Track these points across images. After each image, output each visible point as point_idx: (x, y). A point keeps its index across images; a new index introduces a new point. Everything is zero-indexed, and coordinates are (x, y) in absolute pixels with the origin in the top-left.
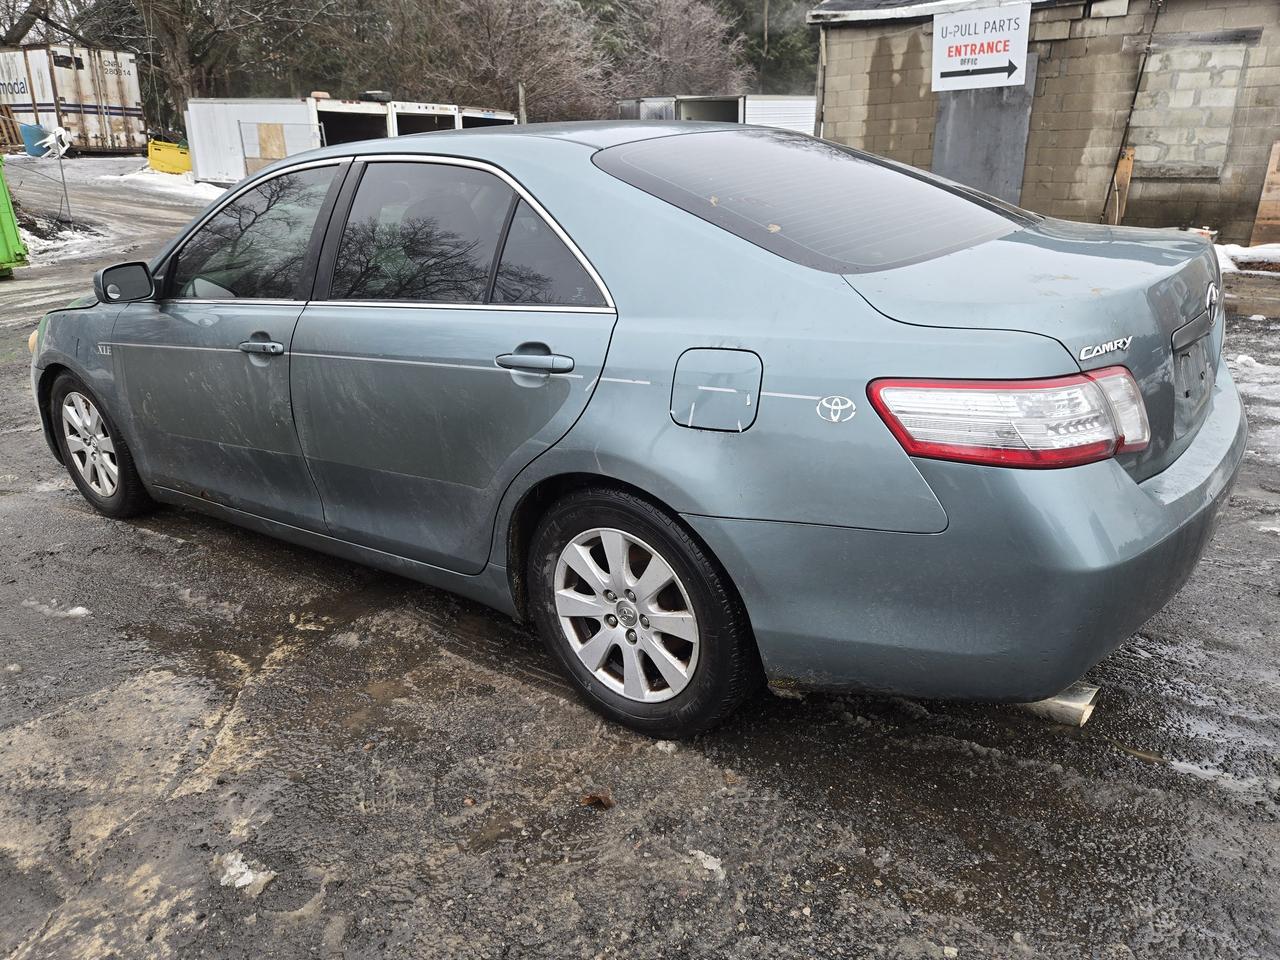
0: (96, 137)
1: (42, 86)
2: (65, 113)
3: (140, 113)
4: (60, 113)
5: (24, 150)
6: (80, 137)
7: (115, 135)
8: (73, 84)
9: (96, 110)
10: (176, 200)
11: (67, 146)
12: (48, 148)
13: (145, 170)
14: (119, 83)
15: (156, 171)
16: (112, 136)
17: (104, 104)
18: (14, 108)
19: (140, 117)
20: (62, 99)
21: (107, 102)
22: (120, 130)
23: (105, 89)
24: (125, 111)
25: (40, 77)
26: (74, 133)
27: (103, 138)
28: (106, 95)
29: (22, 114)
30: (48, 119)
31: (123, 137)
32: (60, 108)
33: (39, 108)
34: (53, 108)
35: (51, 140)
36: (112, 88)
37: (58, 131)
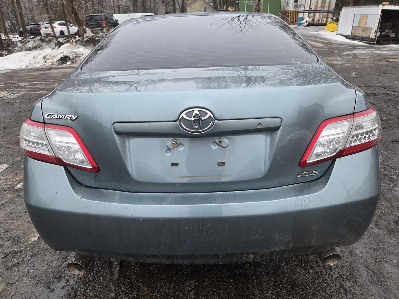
0: (317, 20)
1: (307, 5)
2: (310, 13)
3: (333, 12)
4: (309, 13)
5: (297, 24)
6: (312, 20)
7: (323, 19)
8: (316, 4)
9: (320, 12)
10: (326, 40)
11: (308, 23)
12: (303, 23)
13: (324, 30)
14: (330, 3)
15: (327, 31)
16: (322, 20)
17: (323, 10)
18: (299, 12)
19: (332, 13)
20: (311, 9)
21: (324, 9)
22: (325, 18)
23: (325, 5)
24: (328, 12)
25: (308, 2)
26: (311, 19)
27: (319, 20)
28: (324, 7)
29: (300, 14)
30: (306, 15)
31: (325, 20)
32: (310, 11)
33: (305, 12)
34: (308, 11)
35: (304, 21)
36: (327, 4)
37: (307, 18)
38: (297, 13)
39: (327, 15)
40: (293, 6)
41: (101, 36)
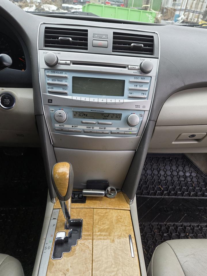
0: (190, 19)
1: (184, 4)
2: (186, 11)
3: (203, 14)
5: (173, 20)
8: (191, 4)
9: (193, 12)
11: (183, 20)
12: (179, 20)
14: (202, 5)
16: (194, 19)
17: (196, 10)
18: (176, 10)
20: (187, 8)
21: (197, 10)
22: (196, 18)
23: (198, 6)
24: (200, 13)
25: (185, 2)
26: (186, 17)
27: (191, 19)
28: (197, 8)
29: (177, 12)
30: (182, 13)
31: (196, 19)
32: (185, 10)
33: (181, 10)
34: (184, 10)
35: (180, 18)
36: (200, 6)
37: (182, 16)
38: (175, 10)
39: (199, 16)
40: (172, 5)
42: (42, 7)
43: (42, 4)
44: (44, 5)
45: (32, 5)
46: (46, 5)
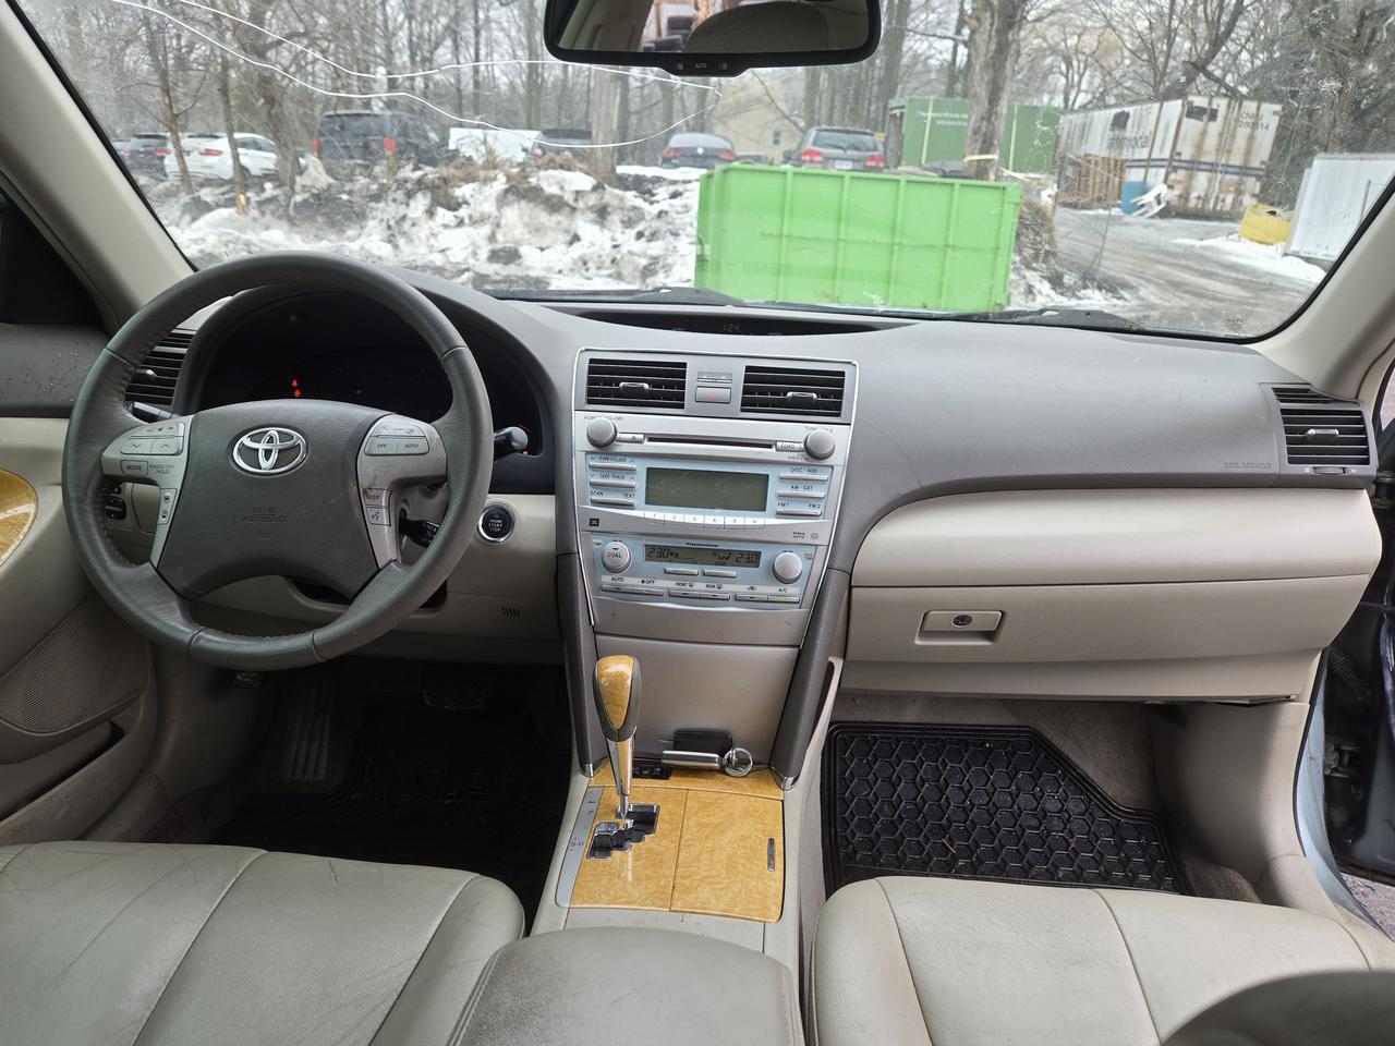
0: (1199, 198)
1: (1164, 139)
2: (1175, 169)
3: (1261, 173)
4: (1170, 169)
5: (1119, 206)
6: (1180, 197)
7: (1221, 196)
8: (1197, 138)
9: (1212, 168)
10: (1244, 273)
11: (1163, 205)
12: (1143, 206)
13: (1230, 237)
14: (1251, 138)
15: (1243, 239)
16: (1217, 198)
17: (1223, 161)
18: (1130, 163)
19: (1259, 178)
20: (1179, 154)
21: (1228, 160)
22: (1229, 192)
23: (1231, 144)
24: (1244, 170)
25: (1166, 131)
26: (1177, 192)
27: (1206, 199)
28: (1229, 152)
29: (1134, 170)
30: (1156, 175)
31: (1229, 199)
32: (1172, 164)
33: (1152, 163)
34: (1166, 163)
35: (1149, 198)
36: (1240, 143)
37: (1160, 188)
38: (1121, 166)
39: (1239, 184)
40: (1105, 146)
41: (361, 190)
42: (533, 181)
43: (536, 169)
44: (542, 173)
45: (492, 174)
46: (550, 172)
